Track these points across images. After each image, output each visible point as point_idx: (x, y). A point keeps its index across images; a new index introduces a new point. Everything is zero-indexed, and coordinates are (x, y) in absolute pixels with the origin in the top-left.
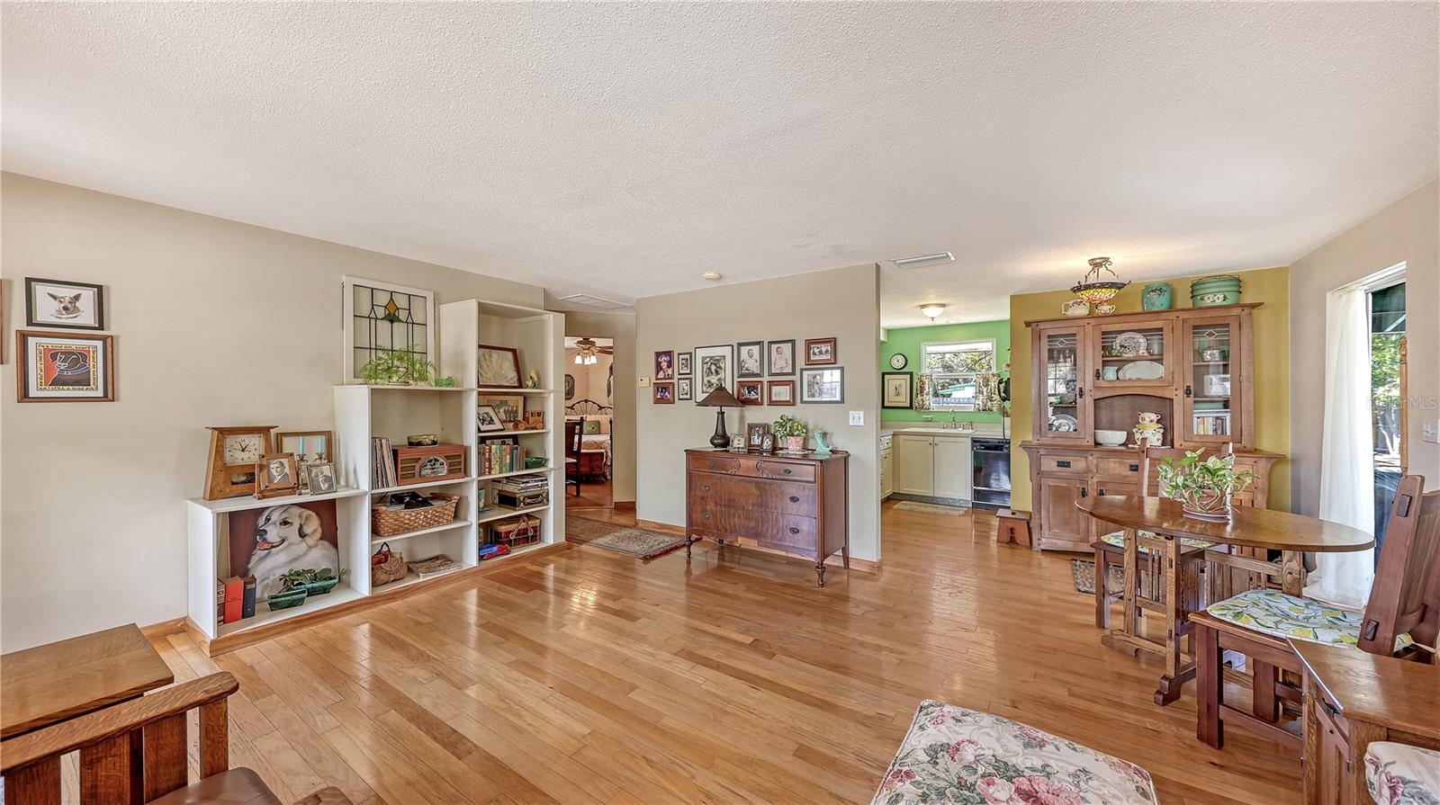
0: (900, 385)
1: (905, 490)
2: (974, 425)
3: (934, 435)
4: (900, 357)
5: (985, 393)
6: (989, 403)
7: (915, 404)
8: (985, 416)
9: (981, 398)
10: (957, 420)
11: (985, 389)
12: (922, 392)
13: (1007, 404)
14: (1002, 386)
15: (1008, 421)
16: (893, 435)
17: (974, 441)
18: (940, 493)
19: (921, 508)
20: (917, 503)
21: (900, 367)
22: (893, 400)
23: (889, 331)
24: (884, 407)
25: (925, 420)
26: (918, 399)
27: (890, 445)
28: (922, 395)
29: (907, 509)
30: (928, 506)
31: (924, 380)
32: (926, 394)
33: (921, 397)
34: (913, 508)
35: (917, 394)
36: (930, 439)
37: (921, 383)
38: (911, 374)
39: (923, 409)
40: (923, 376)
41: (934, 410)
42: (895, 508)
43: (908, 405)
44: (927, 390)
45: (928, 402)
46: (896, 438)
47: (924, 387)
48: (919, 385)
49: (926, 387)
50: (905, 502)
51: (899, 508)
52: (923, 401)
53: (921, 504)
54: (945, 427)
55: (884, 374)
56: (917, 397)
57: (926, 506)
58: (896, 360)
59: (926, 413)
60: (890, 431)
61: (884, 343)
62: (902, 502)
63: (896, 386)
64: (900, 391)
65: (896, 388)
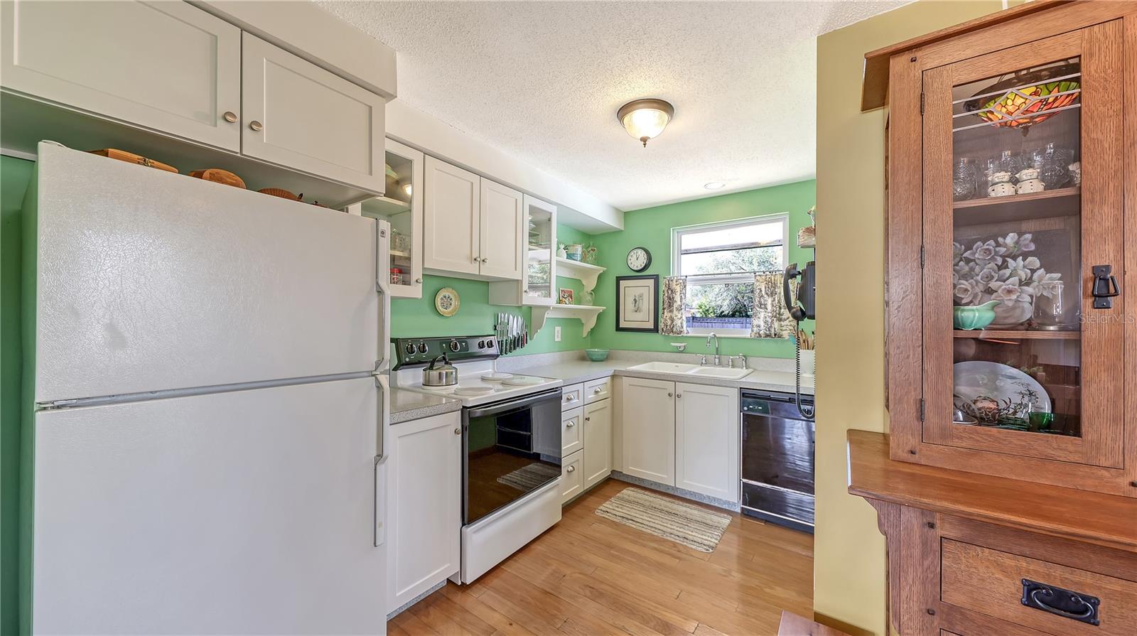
0: (641, 296)
1: (631, 469)
2: (750, 359)
3: (675, 379)
4: (641, 253)
5: (769, 307)
6: (776, 325)
7: (661, 325)
8: (770, 346)
9: (762, 315)
10: (723, 350)
11: (769, 301)
12: (670, 306)
13: (806, 324)
14: (794, 285)
15: (807, 356)
16: (613, 377)
17: (746, 395)
18: (687, 484)
19: (645, 514)
20: (647, 497)
21: (640, 268)
22: (630, 318)
23: (627, 215)
24: (618, 329)
25: (676, 350)
26: (665, 316)
27: (603, 394)
28: (670, 311)
29: (618, 518)
30: (660, 508)
31: (674, 286)
32: (677, 309)
33: (669, 314)
34: (629, 517)
35: (664, 309)
36: (670, 386)
37: (670, 292)
38: (656, 278)
39: (672, 332)
40: (672, 280)
41: (689, 335)
42: (598, 513)
43: (651, 325)
44: (679, 303)
45: (679, 321)
46: (617, 381)
47: (673, 298)
48: (666, 295)
49: (677, 298)
50: (628, 492)
51: (603, 516)
52: (672, 320)
53: (651, 499)
54: (704, 362)
55: (619, 279)
56: (663, 313)
57: (657, 506)
58: (635, 257)
59: (676, 339)
60: (609, 369)
61: (621, 231)
62: (625, 491)
63: (635, 296)
64: (640, 305)
65: (635, 300)
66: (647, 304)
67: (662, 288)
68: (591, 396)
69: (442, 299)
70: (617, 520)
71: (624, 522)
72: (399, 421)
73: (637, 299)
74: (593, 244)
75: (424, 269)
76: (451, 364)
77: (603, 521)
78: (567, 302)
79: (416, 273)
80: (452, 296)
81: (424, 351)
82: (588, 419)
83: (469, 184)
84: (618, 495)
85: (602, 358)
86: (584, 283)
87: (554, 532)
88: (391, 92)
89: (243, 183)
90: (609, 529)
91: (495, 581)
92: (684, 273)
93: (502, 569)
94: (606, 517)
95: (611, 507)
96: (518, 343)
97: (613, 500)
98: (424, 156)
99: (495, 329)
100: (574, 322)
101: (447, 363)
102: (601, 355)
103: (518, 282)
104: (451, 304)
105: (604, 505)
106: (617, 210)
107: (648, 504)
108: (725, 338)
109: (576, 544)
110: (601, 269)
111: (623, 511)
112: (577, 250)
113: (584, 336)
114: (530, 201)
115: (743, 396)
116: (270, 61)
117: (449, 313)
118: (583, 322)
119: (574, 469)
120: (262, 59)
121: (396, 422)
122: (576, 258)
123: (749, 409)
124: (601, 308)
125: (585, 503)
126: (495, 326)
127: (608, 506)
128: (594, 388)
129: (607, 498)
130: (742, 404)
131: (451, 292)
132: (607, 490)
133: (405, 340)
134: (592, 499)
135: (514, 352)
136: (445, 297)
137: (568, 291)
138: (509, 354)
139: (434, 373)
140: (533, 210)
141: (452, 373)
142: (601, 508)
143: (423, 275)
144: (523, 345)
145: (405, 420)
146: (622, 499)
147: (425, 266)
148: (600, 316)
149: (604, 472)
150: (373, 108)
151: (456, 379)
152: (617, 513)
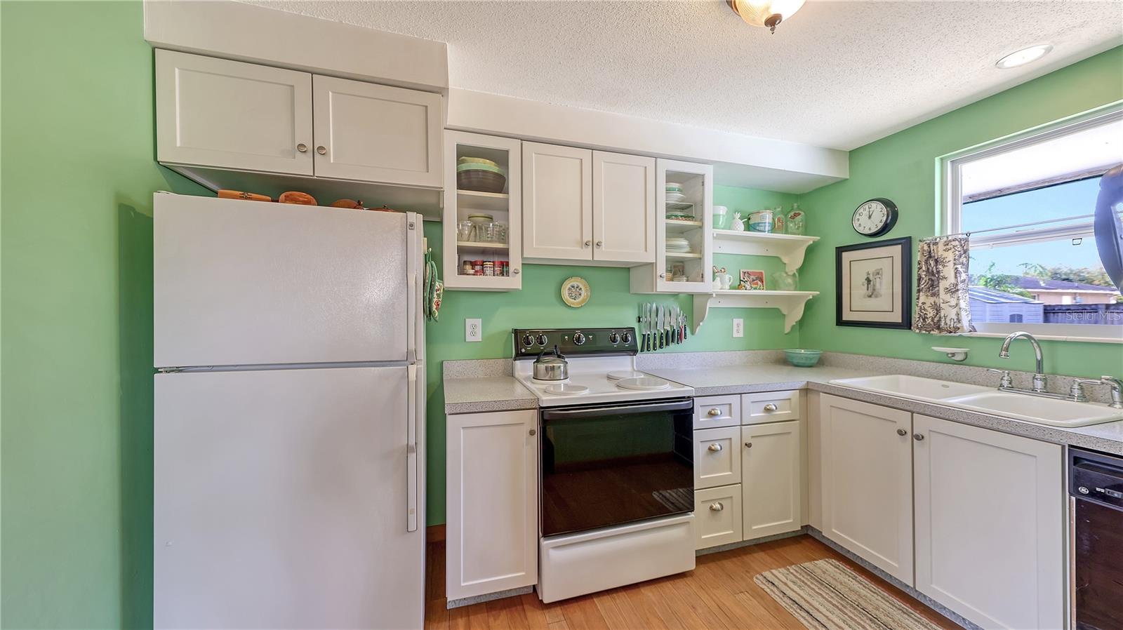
1: (834, 533)
3: (913, 409)
4: (878, 208)
7: (917, 317)
12: (934, 285)
16: (806, 391)
17: (1085, 462)
18: (939, 592)
19: (837, 612)
20: (856, 586)
21: (874, 230)
22: (858, 305)
23: (854, 155)
24: (840, 322)
25: (945, 358)
26: (922, 301)
27: (783, 413)
28: (933, 295)
29: (785, 599)
30: (874, 612)
31: (940, 251)
32: (948, 290)
33: (932, 300)
34: (806, 606)
35: (919, 291)
36: (903, 420)
37: (932, 263)
38: (906, 244)
39: (939, 328)
40: (936, 244)
41: (974, 334)
42: (758, 580)
43: (897, 317)
44: (952, 280)
45: (954, 311)
46: (812, 397)
47: (938, 272)
48: (924, 268)
49: (948, 271)
50: (826, 567)
51: (763, 587)
52: (938, 309)
53: (863, 592)
54: (1006, 383)
55: (840, 251)
56: (918, 299)
57: (870, 608)
58: (866, 213)
59: (946, 342)
60: (802, 378)
61: (842, 182)
62: (821, 563)
63: (868, 274)
64: (878, 286)
65: (868, 280)
66: (890, 285)
67: (917, 257)
68: (756, 414)
69: (569, 289)
70: (784, 603)
71: (793, 610)
72: (461, 411)
73: (871, 278)
74: (798, 206)
75: (523, 258)
76: (563, 358)
77: (760, 595)
78: (748, 287)
79: (515, 262)
80: (581, 286)
81: (541, 343)
82: (749, 445)
83: (579, 161)
84: (807, 564)
85: (809, 362)
86: (785, 260)
87: (680, 583)
88: (442, 85)
89: (314, 200)
90: (763, 611)
91: (576, 612)
92: (962, 229)
93: (594, 601)
94: (768, 590)
95: (784, 579)
96: (672, 337)
97: (792, 569)
98: (522, 144)
99: (639, 321)
100: (770, 313)
101: (559, 357)
102: (807, 358)
103: (651, 266)
104: (580, 294)
105: (773, 571)
106: (833, 152)
107: (854, 597)
108: (1065, 342)
109: (700, 611)
110: (810, 240)
111: (801, 593)
112: (764, 218)
113: (786, 332)
114: (665, 166)
115: (1075, 464)
116: (335, 93)
117: (579, 303)
118: (785, 312)
119: (722, 509)
120: (329, 93)
121: (458, 412)
122: (762, 228)
123: (1093, 494)
124: (810, 294)
125: (747, 559)
126: (639, 318)
127: (780, 576)
128: (767, 403)
129: (786, 563)
130: (1076, 481)
131: (580, 282)
132: (792, 551)
133: (524, 331)
134: (761, 556)
135: (665, 349)
136: (573, 287)
137: (754, 273)
138: (659, 350)
139: (542, 367)
140: (671, 177)
141: (559, 367)
142: (767, 574)
143: (522, 264)
144: (680, 340)
145: (468, 411)
146: (811, 574)
147: (525, 256)
148: (809, 305)
149: (788, 524)
150: (429, 108)
151: (566, 373)
152: (789, 593)
